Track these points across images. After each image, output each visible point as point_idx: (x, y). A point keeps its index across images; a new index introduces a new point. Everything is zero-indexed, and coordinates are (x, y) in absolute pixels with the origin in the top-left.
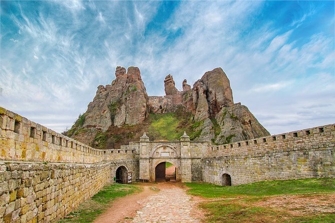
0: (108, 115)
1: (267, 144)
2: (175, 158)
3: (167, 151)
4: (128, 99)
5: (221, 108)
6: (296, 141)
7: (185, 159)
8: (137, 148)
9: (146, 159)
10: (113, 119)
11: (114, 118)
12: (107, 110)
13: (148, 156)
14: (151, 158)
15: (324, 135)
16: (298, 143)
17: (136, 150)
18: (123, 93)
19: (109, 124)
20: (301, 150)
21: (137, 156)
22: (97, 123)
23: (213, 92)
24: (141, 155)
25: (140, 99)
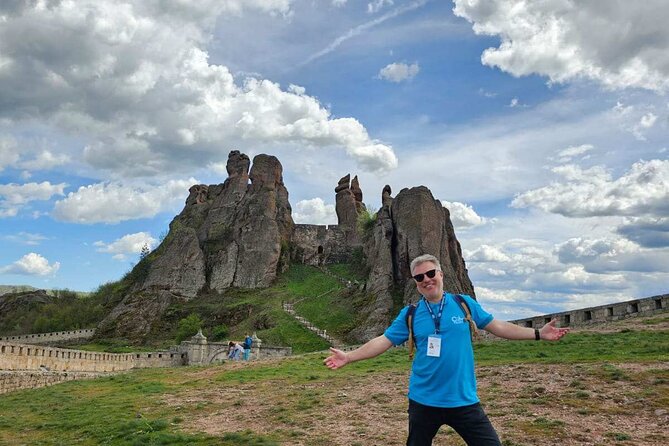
0: (200, 265)
4: (244, 230)
10: (208, 273)
11: (211, 271)
12: (198, 253)
18: (236, 216)
19: (200, 283)
22: (172, 281)
23: (404, 236)
24: (190, 363)
25: (268, 235)
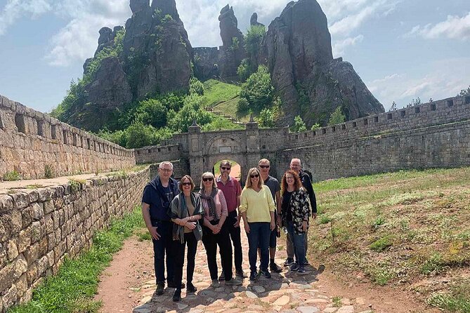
1: (357, 129)
2: (239, 154)
3: (227, 144)
5: (312, 67)
6: (390, 125)
7: (252, 153)
8: (184, 143)
9: (199, 157)
10: (135, 91)
13: (201, 153)
14: (205, 156)
15: (420, 117)
16: (392, 127)
17: (184, 146)
20: (393, 136)
21: (185, 154)
23: (300, 39)
24: (191, 153)
